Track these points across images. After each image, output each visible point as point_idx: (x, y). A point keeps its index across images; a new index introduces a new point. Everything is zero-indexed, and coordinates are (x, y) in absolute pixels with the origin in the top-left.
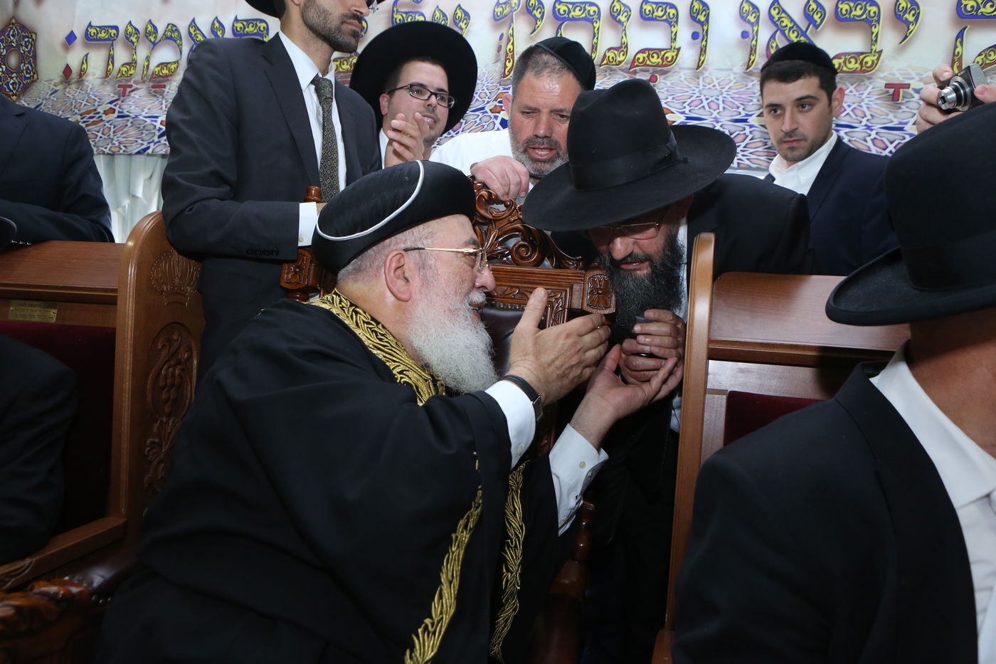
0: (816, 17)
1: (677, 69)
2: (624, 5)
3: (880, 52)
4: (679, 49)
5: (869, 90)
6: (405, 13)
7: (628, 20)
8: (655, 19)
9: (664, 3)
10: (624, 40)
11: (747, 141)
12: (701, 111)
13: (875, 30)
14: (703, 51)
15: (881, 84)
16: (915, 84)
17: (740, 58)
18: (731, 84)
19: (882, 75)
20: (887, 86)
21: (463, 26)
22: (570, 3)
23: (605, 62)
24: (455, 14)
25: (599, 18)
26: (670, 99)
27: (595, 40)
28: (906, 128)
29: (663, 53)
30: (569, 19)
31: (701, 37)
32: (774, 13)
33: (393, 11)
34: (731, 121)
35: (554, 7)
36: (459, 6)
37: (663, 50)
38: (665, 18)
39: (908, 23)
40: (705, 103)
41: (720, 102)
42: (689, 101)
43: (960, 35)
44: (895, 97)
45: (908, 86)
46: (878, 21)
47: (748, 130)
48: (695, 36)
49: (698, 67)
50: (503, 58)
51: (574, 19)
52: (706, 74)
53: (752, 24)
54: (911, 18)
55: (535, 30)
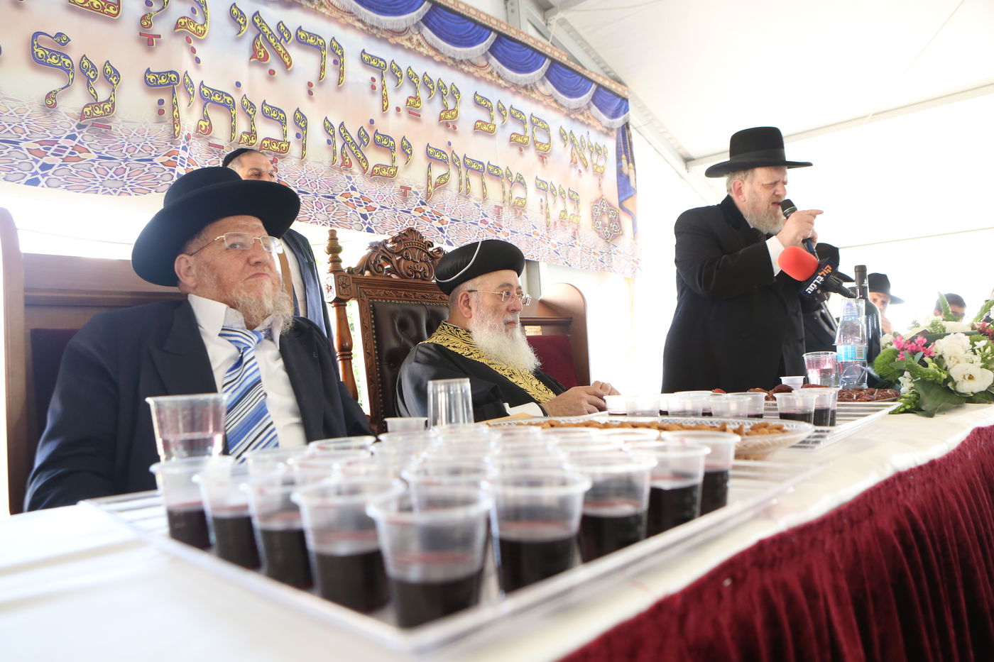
0: (365, 140)
1: (289, 156)
2: (250, 102)
3: (397, 168)
4: (289, 143)
5: (393, 188)
6: (47, 50)
7: (254, 114)
8: (272, 118)
9: (276, 108)
10: (253, 128)
11: (335, 211)
12: (306, 188)
13: (394, 155)
14: (304, 147)
15: (398, 185)
16: (414, 189)
17: (327, 156)
18: (323, 173)
19: (399, 181)
20: (401, 187)
21: (115, 82)
22: (211, 89)
23: (242, 142)
24: (105, 69)
25: (234, 107)
26: (287, 176)
27: (233, 123)
28: (412, 212)
29: (279, 143)
30: (210, 101)
31: (302, 138)
32: (342, 131)
33: (33, 45)
34: (325, 196)
35: (200, 89)
36: (108, 61)
37: (280, 141)
38: (278, 118)
39: (408, 155)
40: (308, 183)
41: (317, 183)
42: (298, 180)
43: (429, 166)
44: (405, 194)
45: (410, 189)
46: (394, 150)
47: (335, 204)
48: (298, 136)
49: (302, 158)
50: (170, 121)
51: (214, 102)
52: (308, 163)
53: (331, 136)
54: (409, 153)
55: (190, 104)
